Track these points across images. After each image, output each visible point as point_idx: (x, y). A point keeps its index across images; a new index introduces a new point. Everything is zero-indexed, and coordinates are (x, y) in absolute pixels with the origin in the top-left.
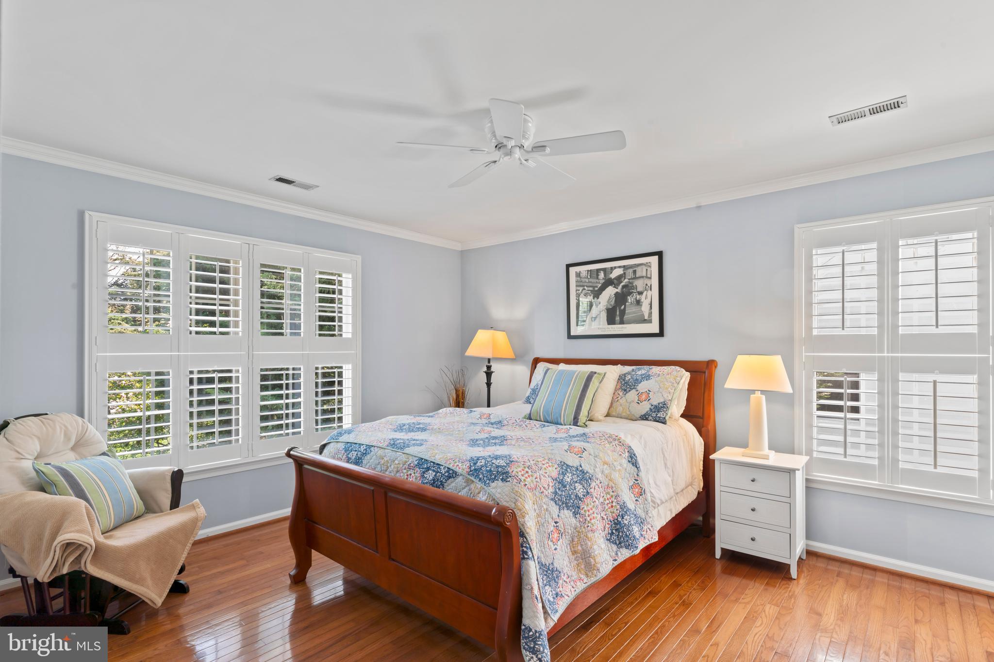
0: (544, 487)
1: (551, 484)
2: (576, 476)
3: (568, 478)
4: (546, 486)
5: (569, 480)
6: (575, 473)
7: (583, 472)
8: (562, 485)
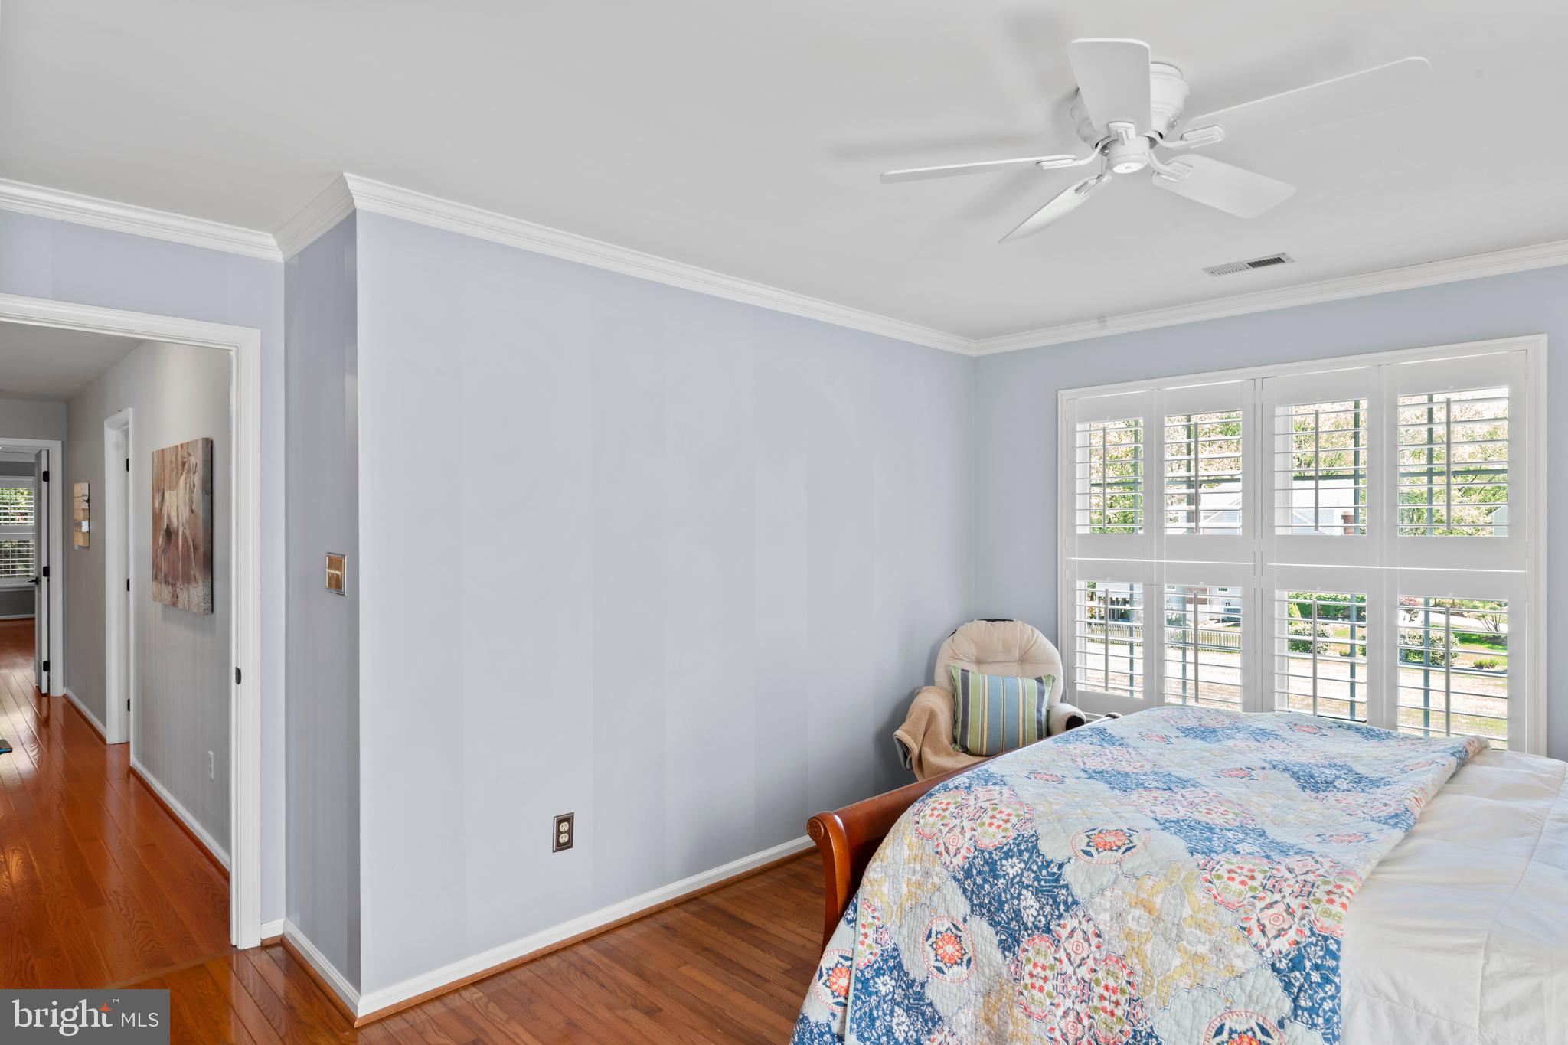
0: (946, 848)
1: (964, 852)
2: (1033, 875)
3: (1012, 868)
4: (952, 851)
5: (1012, 872)
6: (1035, 868)
7: (1057, 880)
8: (991, 870)
